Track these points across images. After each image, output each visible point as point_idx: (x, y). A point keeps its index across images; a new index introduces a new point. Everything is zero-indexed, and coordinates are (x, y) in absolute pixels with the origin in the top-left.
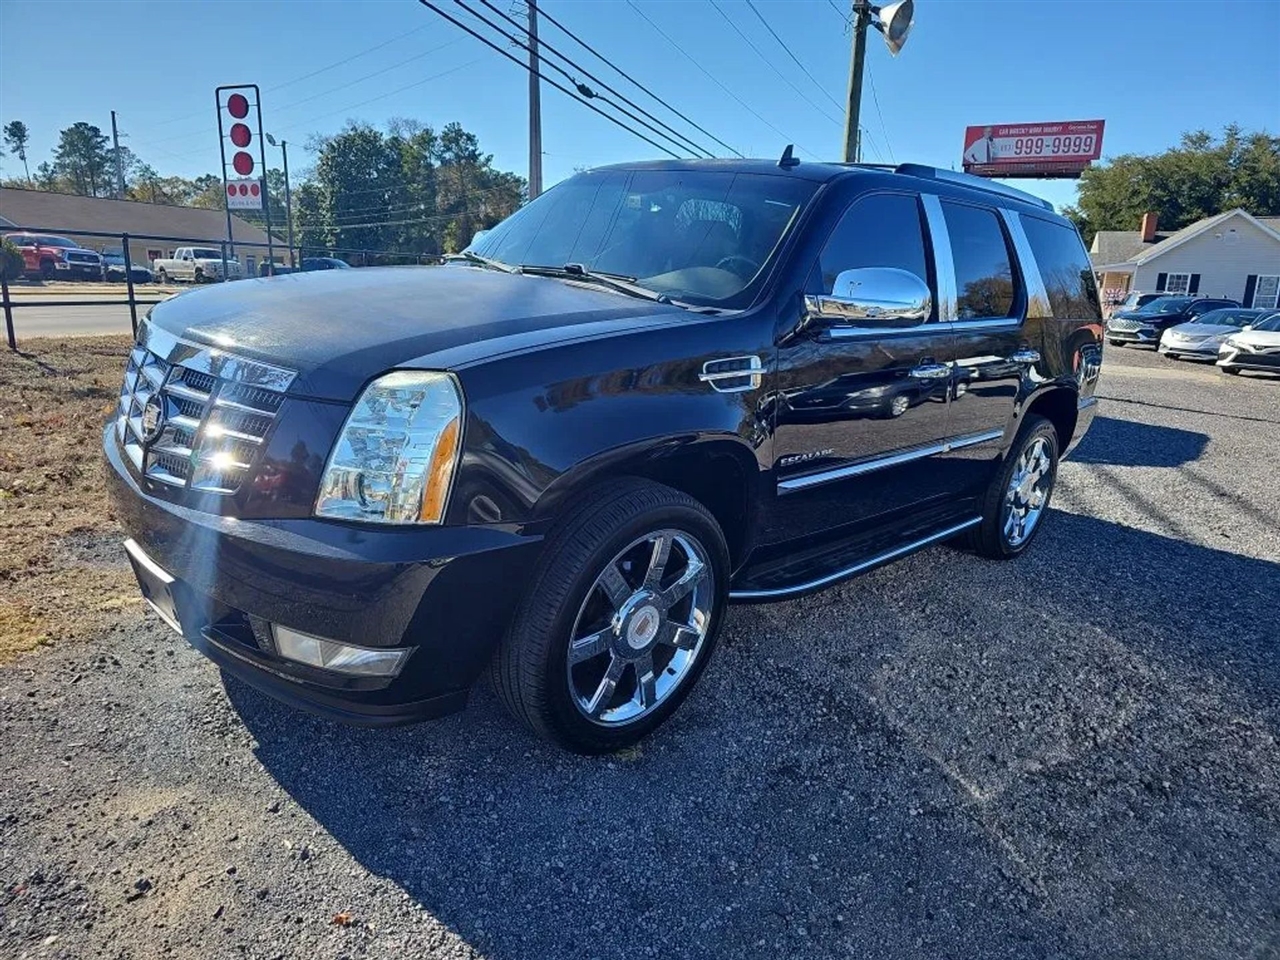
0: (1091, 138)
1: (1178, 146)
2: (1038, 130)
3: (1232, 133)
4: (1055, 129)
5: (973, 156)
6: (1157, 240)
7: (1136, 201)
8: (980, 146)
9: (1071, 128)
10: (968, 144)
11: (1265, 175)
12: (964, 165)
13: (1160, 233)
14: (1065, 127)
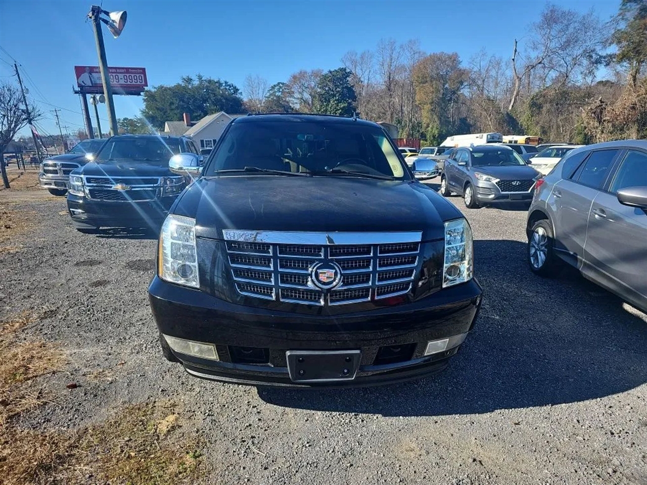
0: (141, 76)
1: (181, 83)
2: (114, 70)
3: (200, 78)
4: (123, 71)
5: (83, 82)
6: (192, 125)
7: (173, 107)
8: (85, 77)
9: (130, 70)
10: (78, 76)
11: (219, 97)
12: (78, 87)
13: (192, 122)
14: (127, 70)
